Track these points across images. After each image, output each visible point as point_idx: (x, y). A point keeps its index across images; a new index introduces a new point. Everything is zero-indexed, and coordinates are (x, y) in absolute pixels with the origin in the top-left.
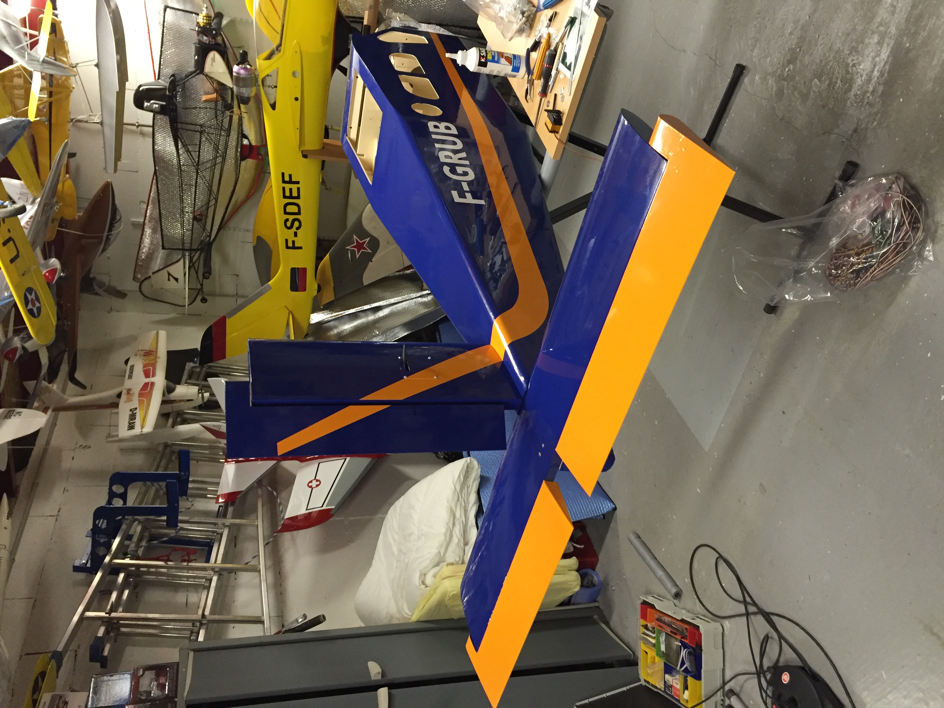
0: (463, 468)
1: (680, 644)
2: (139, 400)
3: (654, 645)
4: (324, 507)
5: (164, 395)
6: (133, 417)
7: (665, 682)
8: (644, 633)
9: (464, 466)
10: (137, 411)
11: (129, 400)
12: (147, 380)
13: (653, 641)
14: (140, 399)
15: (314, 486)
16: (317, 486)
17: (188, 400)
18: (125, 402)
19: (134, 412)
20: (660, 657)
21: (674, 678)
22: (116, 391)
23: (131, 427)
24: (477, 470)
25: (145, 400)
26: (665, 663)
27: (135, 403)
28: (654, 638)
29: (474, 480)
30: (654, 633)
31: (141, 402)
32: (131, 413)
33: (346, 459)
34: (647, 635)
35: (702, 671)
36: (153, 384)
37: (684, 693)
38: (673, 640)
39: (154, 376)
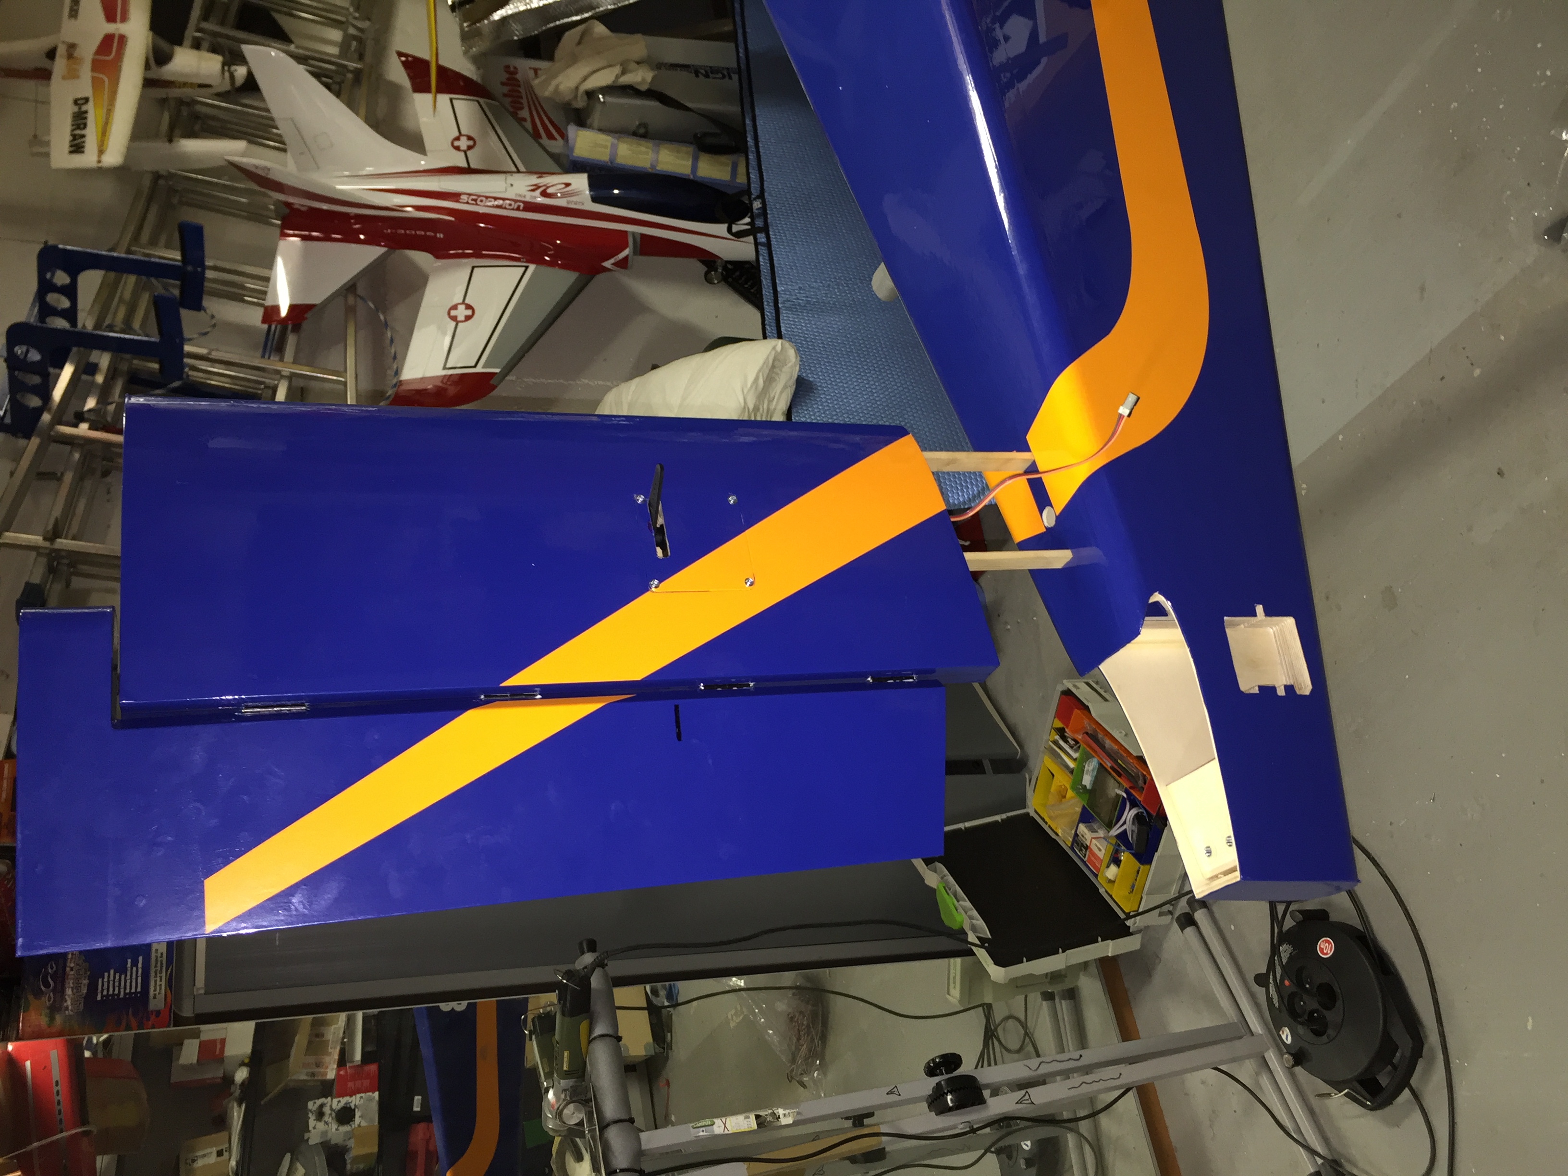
0: (766, 362)
1: (1125, 795)
2: (93, 78)
3: (1072, 771)
4: (479, 369)
5: (147, 66)
6: (80, 120)
7: (1076, 835)
8: (1055, 743)
9: (768, 358)
10: (90, 107)
11: (72, 75)
12: (111, 28)
13: (1072, 765)
14: (96, 75)
15: (461, 318)
16: (468, 318)
17: (201, 86)
18: (64, 78)
19: (84, 108)
20: (1078, 793)
21: (1095, 835)
22: (43, 43)
23: (77, 147)
24: (792, 367)
25: (106, 79)
26: (1084, 807)
27: (84, 87)
28: (1075, 760)
29: (785, 387)
30: (1076, 751)
31: (96, 84)
32: (76, 109)
33: (527, 267)
34: (1061, 748)
35: (1156, 855)
36: (123, 39)
37: (1108, 867)
38: (1111, 783)
39: (124, 19)
